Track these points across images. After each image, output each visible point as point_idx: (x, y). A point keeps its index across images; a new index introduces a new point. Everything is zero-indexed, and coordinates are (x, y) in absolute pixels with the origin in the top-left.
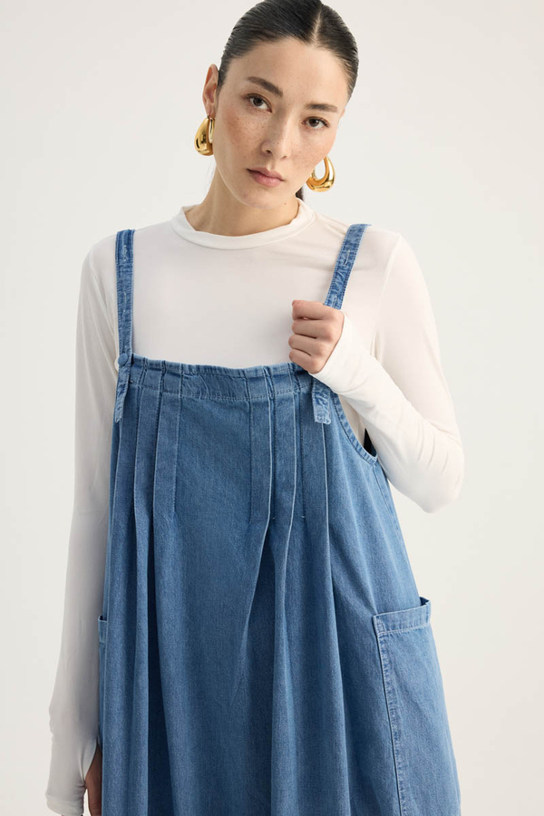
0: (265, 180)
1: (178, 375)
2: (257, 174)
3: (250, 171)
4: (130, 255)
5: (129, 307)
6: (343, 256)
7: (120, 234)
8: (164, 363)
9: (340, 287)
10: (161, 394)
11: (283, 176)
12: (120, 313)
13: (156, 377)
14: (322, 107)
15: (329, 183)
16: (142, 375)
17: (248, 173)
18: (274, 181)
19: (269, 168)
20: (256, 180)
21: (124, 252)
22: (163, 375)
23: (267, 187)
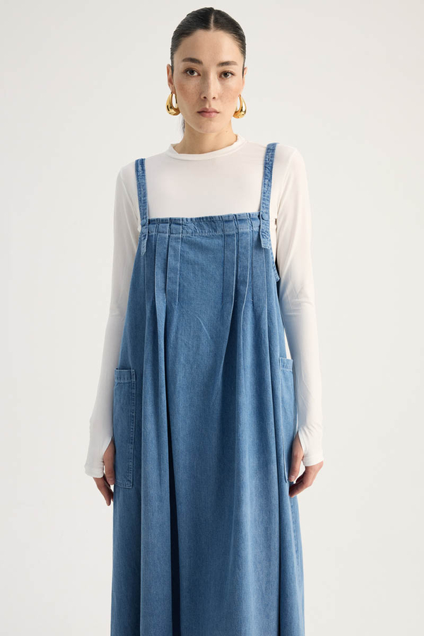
0: (207, 114)
1: (180, 224)
2: (203, 112)
3: (199, 112)
4: (143, 170)
5: (145, 195)
6: (267, 157)
7: (137, 161)
8: (170, 219)
9: (269, 175)
10: (169, 236)
11: (218, 110)
12: (140, 200)
13: (165, 227)
14: (227, 63)
15: (242, 113)
16: (157, 228)
17: (198, 114)
18: (214, 114)
19: (207, 107)
20: (203, 116)
21: (140, 168)
22: (170, 225)
23: (210, 119)
